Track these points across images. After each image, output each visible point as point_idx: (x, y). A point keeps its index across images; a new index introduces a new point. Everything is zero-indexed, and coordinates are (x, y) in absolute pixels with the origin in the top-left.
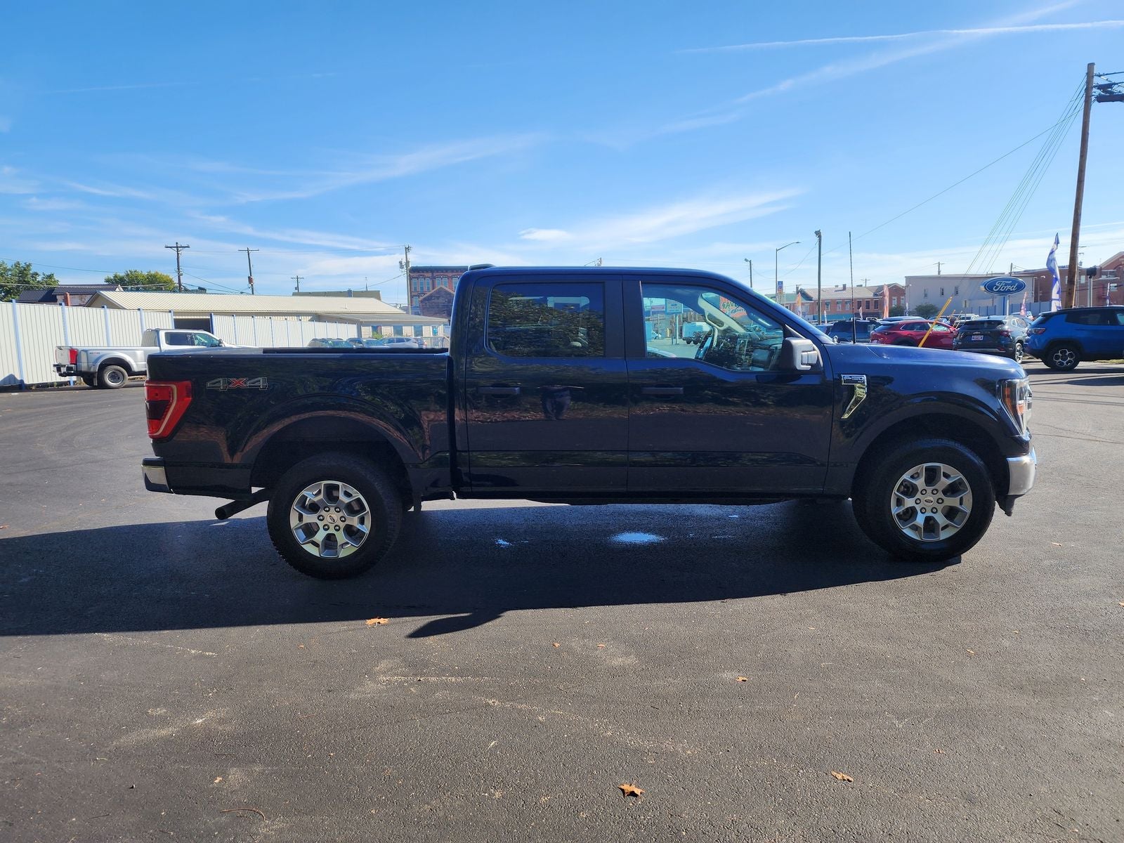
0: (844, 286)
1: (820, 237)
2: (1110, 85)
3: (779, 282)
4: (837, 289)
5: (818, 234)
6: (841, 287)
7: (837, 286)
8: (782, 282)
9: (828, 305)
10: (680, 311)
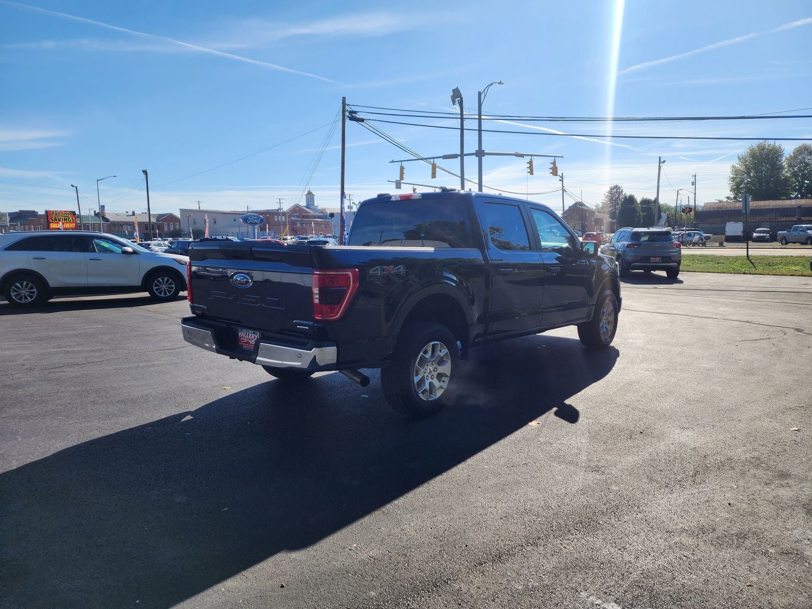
0: (134, 212)
1: (146, 175)
2: (355, 112)
3: (102, 206)
4: (127, 214)
5: (145, 172)
6: (131, 213)
7: (127, 212)
8: (104, 206)
9: (115, 226)
10: (5, 224)
